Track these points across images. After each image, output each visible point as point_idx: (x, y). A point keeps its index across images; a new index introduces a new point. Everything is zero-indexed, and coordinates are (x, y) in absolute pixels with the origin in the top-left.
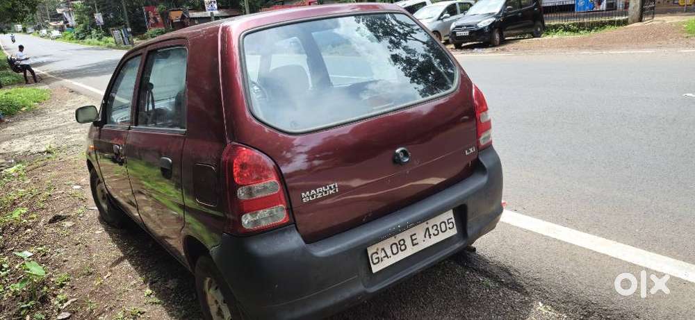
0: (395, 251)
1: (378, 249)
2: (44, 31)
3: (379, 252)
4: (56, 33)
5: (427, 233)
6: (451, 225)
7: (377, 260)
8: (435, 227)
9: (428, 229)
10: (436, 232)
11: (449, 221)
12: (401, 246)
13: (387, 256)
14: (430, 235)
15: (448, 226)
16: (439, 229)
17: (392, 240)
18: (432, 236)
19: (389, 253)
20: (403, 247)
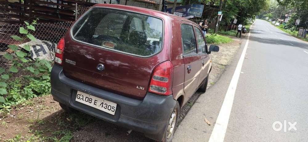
0: (87, 100)
1: (81, 94)
2: (274, 22)
3: (81, 95)
4: (278, 24)
5: (102, 105)
6: (113, 110)
7: (79, 98)
8: (106, 105)
9: (103, 103)
10: (106, 107)
11: (113, 108)
12: (90, 100)
13: (83, 99)
14: (102, 106)
15: (111, 109)
16: (107, 107)
17: (88, 95)
18: (103, 107)
19: (84, 99)
20: (90, 101)
